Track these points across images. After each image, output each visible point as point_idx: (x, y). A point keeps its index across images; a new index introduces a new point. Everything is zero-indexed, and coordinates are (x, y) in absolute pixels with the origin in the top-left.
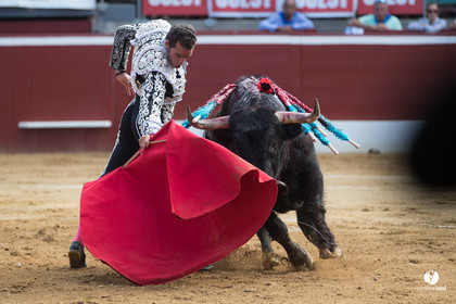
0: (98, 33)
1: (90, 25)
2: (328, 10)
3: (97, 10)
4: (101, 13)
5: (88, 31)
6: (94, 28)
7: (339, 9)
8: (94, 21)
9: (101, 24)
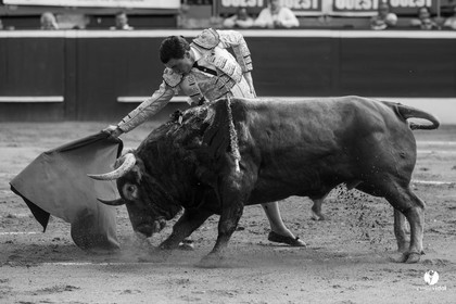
0: (182, 28)
1: (176, 22)
2: (363, 10)
3: (181, 9)
4: (185, 12)
5: (174, 26)
6: (179, 23)
7: (372, 10)
8: (179, 18)
9: (184, 20)
